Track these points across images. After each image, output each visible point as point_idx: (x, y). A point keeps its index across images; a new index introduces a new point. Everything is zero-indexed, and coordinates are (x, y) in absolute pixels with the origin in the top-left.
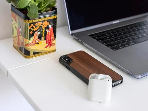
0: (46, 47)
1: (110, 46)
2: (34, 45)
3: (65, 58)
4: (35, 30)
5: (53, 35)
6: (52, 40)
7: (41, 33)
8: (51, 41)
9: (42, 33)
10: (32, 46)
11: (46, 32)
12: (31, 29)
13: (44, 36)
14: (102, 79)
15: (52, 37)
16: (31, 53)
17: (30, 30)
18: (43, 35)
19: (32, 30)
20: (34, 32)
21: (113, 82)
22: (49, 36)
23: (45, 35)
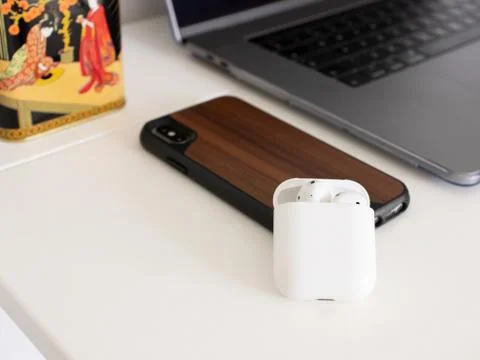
0: (84, 90)
1: (333, 73)
2: (31, 83)
3: (164, 128)
4: (27, 20)
5: (107, 39)
6: (107, 58)
7: (54, 34)
8: (104, 64)
9: (60, 32)
10: (23, 87)
11: (75, 29)
12: (10, 14)
13: (71, 45)
14: (328, 200)
15: (106, 49)
16: (25, 119)
17: (8, 22)
18: (67, 40)
19: (16, 17)
20: (25, 27)
21: (374, 206)
22: (93, 43)
23: (76, 41)
